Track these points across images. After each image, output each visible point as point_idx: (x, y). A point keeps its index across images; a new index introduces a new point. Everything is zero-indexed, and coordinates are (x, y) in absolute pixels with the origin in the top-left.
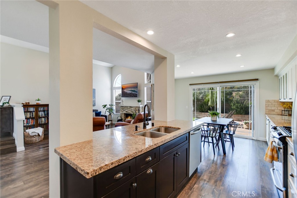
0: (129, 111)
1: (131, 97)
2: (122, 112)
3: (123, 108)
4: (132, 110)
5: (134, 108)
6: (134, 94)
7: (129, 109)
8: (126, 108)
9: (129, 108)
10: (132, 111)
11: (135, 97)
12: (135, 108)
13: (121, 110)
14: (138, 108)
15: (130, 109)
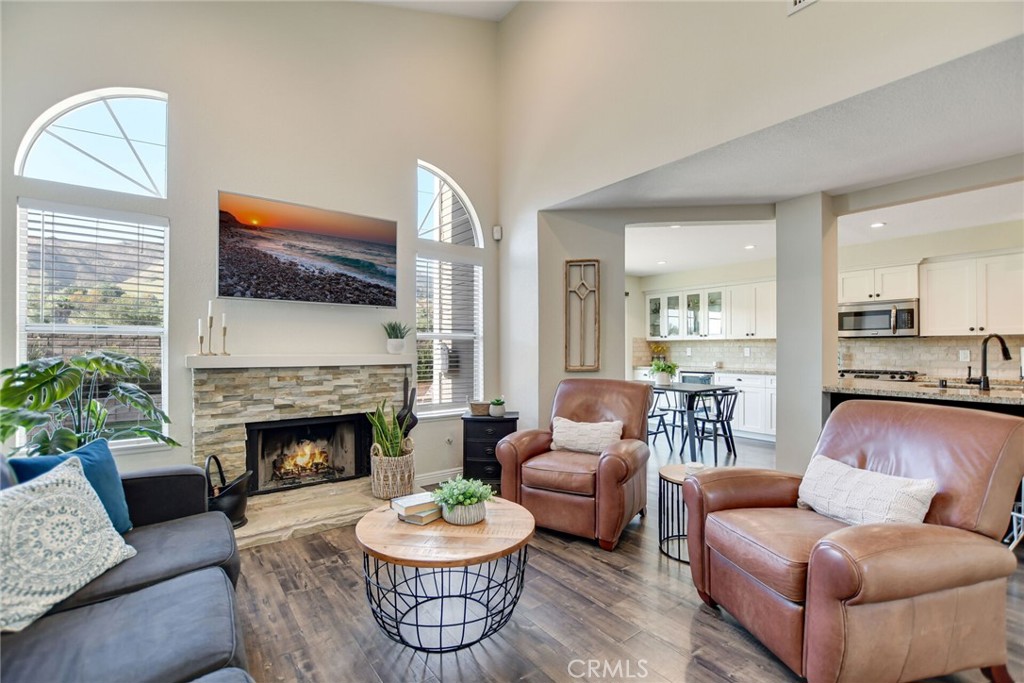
0: (312, 401)
1: (338, 300)
2: (228, 415)
3: (246, 386)
4: (345, 391)
5: (364, 375)
6: (369, 285)
7: (320, 383)
8: (273, 382)
9: (310, 376)
10: (343, 398)
11: (371, 303)
12: (371, 376)
13: (214, 405)
14: (402, 371)
15: (328, 387)
